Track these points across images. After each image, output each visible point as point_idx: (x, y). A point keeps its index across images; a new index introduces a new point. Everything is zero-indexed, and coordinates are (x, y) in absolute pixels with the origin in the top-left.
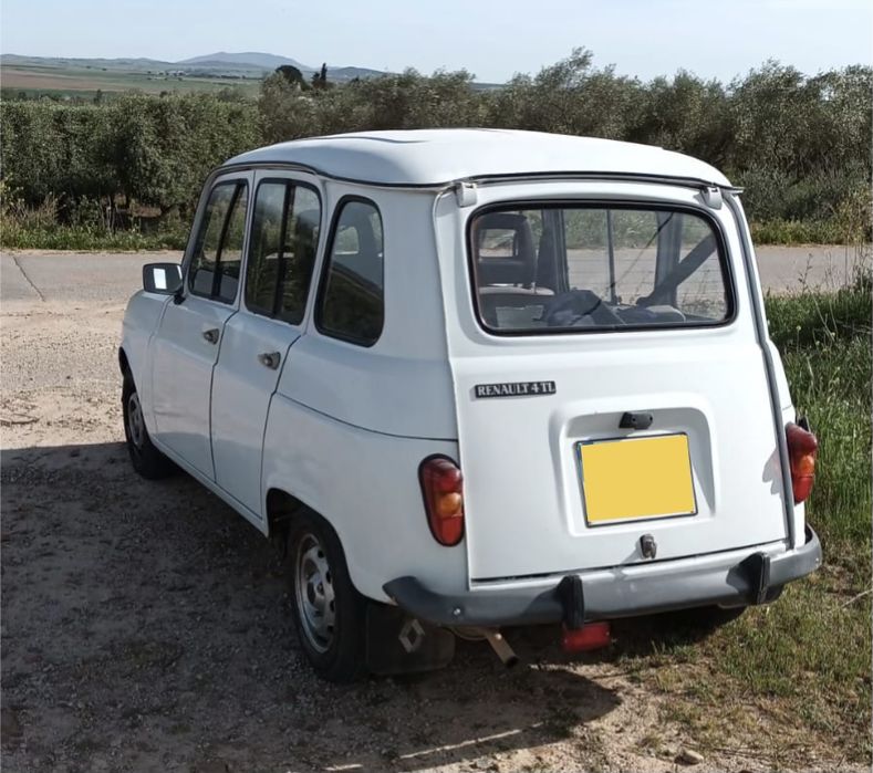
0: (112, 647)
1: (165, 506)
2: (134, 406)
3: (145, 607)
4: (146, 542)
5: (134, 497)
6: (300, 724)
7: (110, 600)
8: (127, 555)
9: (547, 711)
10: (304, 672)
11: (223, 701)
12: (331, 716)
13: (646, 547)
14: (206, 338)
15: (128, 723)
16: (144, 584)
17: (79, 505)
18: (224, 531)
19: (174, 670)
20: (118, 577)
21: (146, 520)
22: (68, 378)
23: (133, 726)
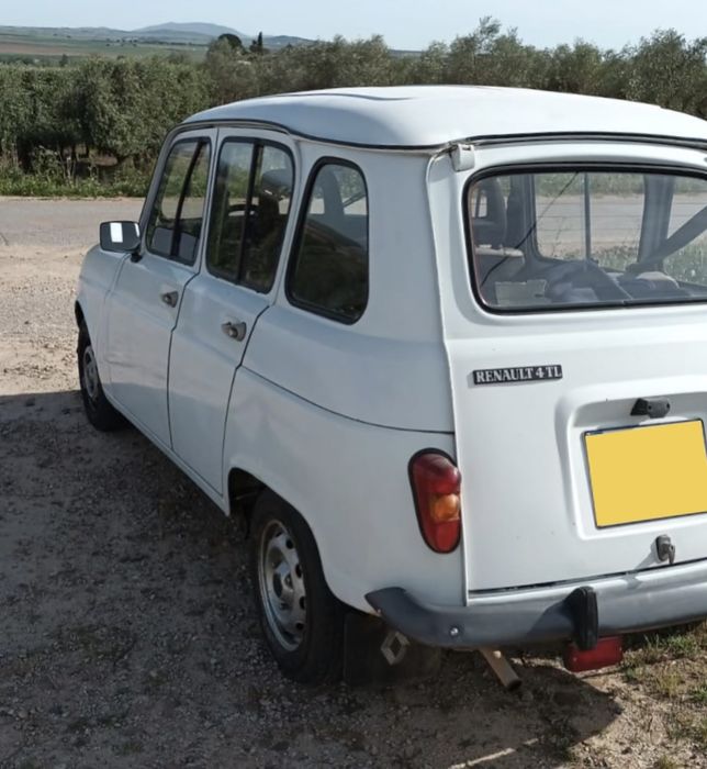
0: (59, 636)
1: (118, 461)
2: (89, 359)
3: (96, 583)
4: (98, 503)
5: (88, 451)
6: (266, 740)
7: (60, 573)
8: (78, 519)
9: (540, 722)
10: (267, 668)
11: (180, 709)
12: (300, 730)
13: (663, 549)
14: (164, 300)
15: (73, 739)
16: (95, 554)
17: (32, 460)
18: (179, 490)
19: (126, 666)
20: (69, 546)
21: (99, 477)
22: (27, 323)
23: (80, 743)
